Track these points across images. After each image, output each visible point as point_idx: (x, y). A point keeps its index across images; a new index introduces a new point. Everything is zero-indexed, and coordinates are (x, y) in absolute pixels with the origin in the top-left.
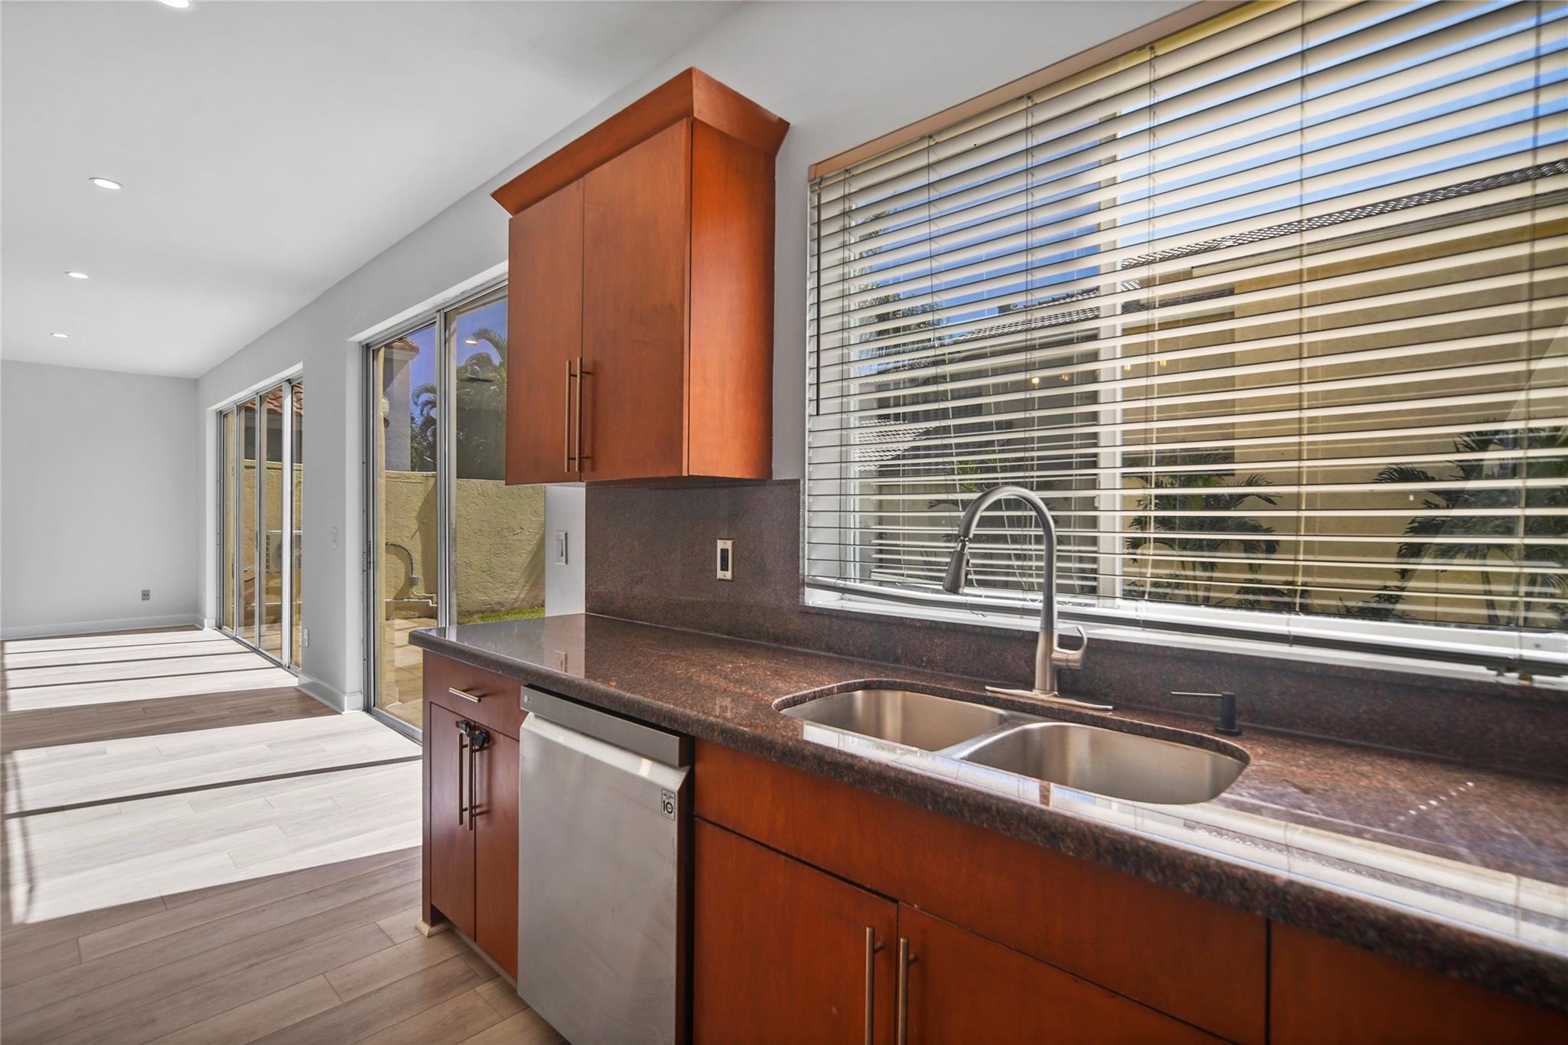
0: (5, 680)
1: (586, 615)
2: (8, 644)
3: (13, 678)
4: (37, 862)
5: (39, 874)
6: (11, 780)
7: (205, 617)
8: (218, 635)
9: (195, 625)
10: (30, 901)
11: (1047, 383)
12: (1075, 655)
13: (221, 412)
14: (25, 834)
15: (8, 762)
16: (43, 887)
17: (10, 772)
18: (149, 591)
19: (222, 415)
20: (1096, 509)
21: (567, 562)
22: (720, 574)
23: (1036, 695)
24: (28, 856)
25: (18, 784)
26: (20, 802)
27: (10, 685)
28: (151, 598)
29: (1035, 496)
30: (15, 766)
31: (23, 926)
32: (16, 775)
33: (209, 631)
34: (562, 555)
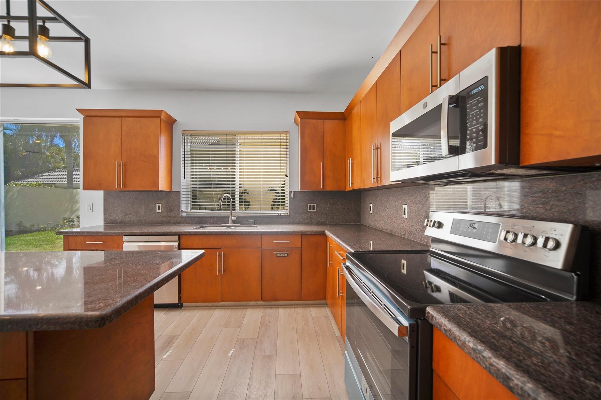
1: (104, 225)
11: (217, 169)
12: (235, 218)
20: (235, 197)
21: (93, 212)
22: (157, 211)
23: (230, 224)
29: (229, 195)
34: (90, 209)
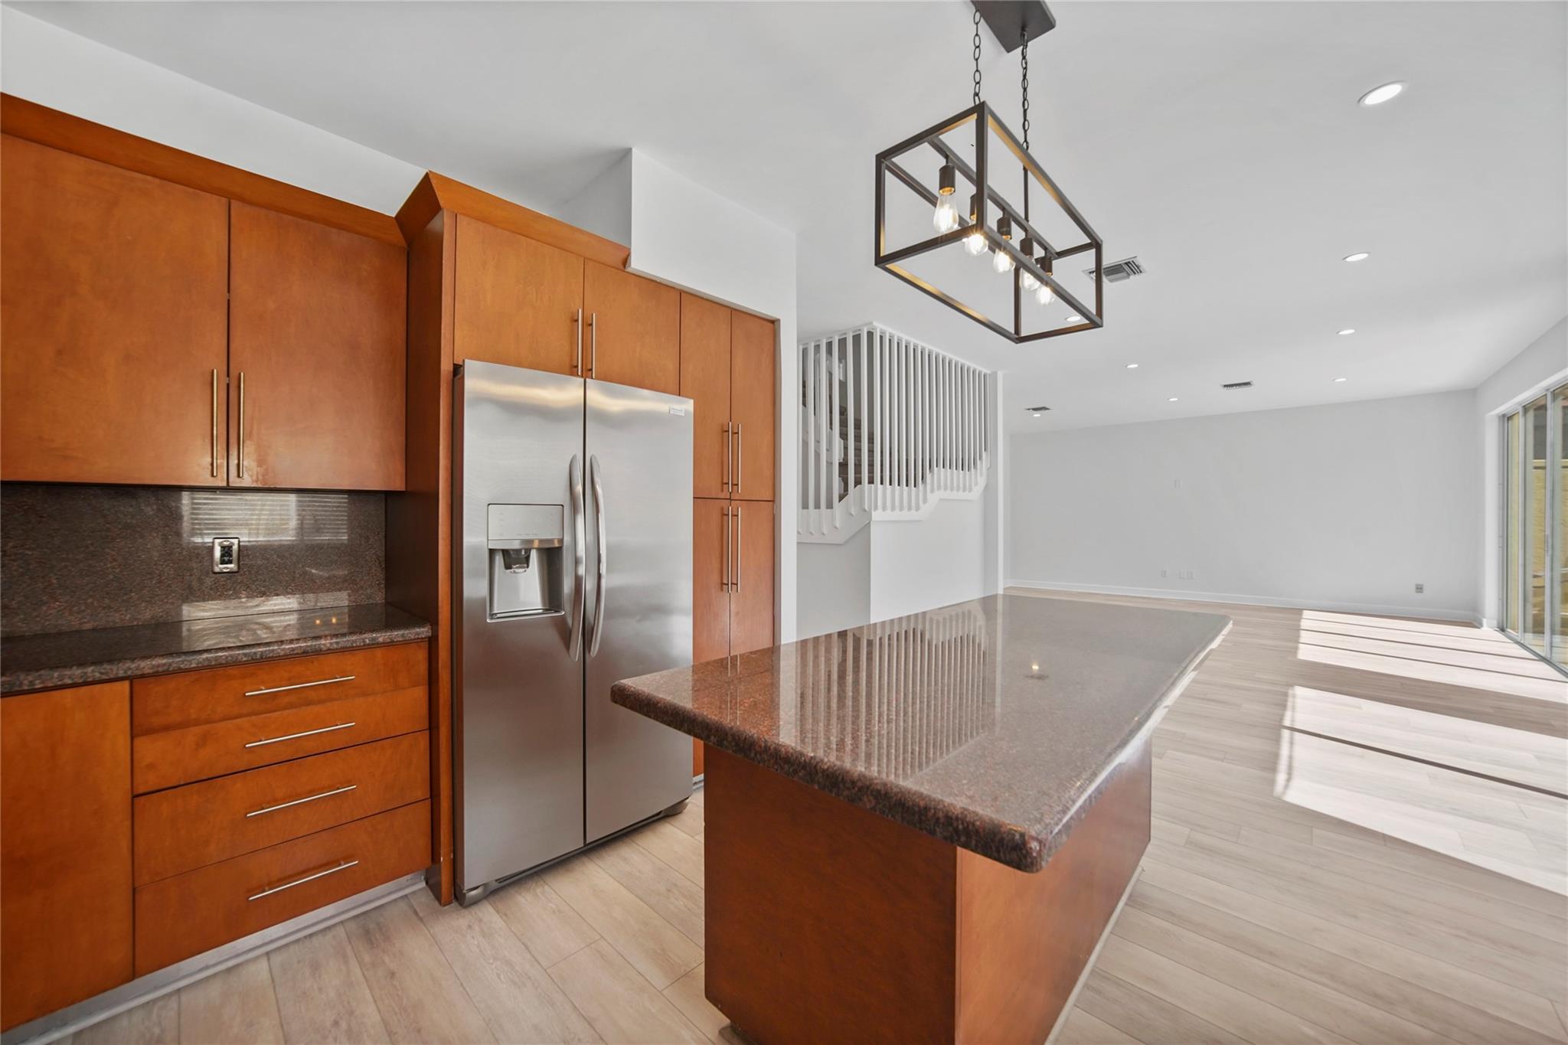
0: (1299, 636)
2: (1305, 611)
3: (1304, 636)
4: (1296, 764)
5: (1295, 773)
6: (1289, 704)
7: (1484, 617)
8: (1500, 636)
9: (1473, 623)
10: (1286, 787)
13: (1504, 416)
14: (1292, 743)
15: (1290, 692)
16: (1296, 782)
17: (1290, 699)
18: (1422, 585)
19: (1507, 418)
24: (1291, 758)
25: (1294, 708)
26: (1293, 721)
27: (1302, 640)
28: (1425, 592)
30: (1294, 696)
31: (1279, 799)
32: (1294, 702)
33: (1488, 629)
